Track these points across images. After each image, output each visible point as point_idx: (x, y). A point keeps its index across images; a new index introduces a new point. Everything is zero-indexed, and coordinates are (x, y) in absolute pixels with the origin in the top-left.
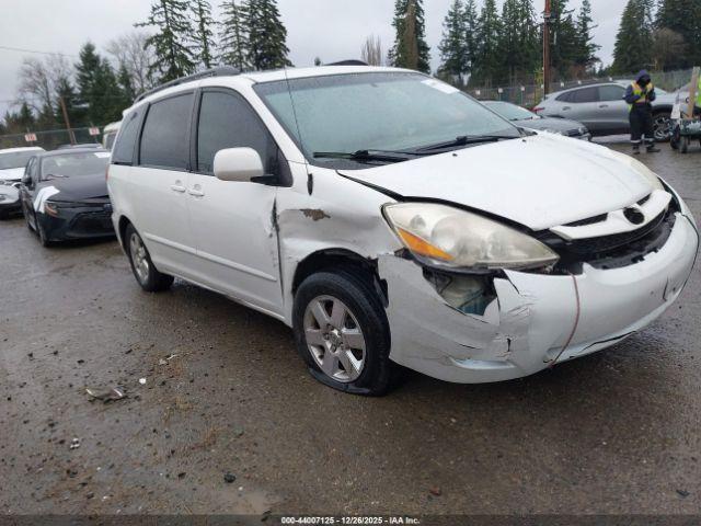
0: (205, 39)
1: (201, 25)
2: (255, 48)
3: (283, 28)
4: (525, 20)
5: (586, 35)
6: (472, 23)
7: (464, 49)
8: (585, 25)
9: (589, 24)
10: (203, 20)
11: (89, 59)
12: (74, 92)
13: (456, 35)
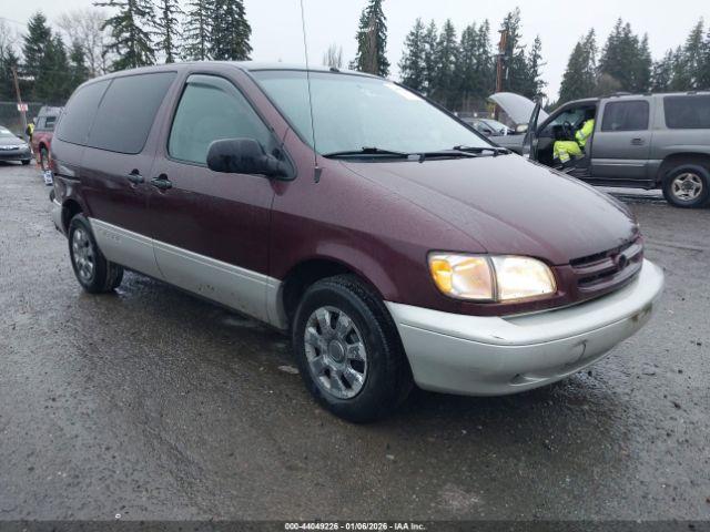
0: (168, 27)
1: (165, 13)
2: (218, 42)
3: (248, 27)
4: (481, 50)
5: (535, 71)
6: (432, 46)
7: (423, 69)
8: (535, 62)
9: (539, 61)
10: (167, 8)
11: (39, 31)
12: (19, 62)
13: (415, 54)
